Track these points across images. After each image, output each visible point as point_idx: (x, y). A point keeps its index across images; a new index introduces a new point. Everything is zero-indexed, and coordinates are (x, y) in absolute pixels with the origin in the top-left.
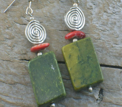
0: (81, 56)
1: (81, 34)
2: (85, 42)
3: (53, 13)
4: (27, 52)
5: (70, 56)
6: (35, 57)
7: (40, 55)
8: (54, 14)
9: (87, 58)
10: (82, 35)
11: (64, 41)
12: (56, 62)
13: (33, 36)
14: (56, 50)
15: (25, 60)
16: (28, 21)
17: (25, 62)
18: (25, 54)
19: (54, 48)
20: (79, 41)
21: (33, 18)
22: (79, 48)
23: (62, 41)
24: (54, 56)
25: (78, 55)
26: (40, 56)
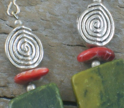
0: (105, 92)
1: (107, 52)
2: (114, 68)
3: (57, 14)
4: (8, 83)
5: (86, 92)
6: (22, 93)
7: (31, 89)
8: (58, 16)
9: (116, 97)
10: (108, 55)
11: (76, 65)
12: (61, 103)
13: (20, 54)
14: (62, 81)
15: (5, 97)
16: (11, 27)
17: (4, 101)
18: (4, 87)
19: (58, 78)
20: (102, 66)
21: (21, 22)
22: (102, 77)
23: (73, 65)
24: (57, 92)
25: (101, 91)
26: (32, 91)
